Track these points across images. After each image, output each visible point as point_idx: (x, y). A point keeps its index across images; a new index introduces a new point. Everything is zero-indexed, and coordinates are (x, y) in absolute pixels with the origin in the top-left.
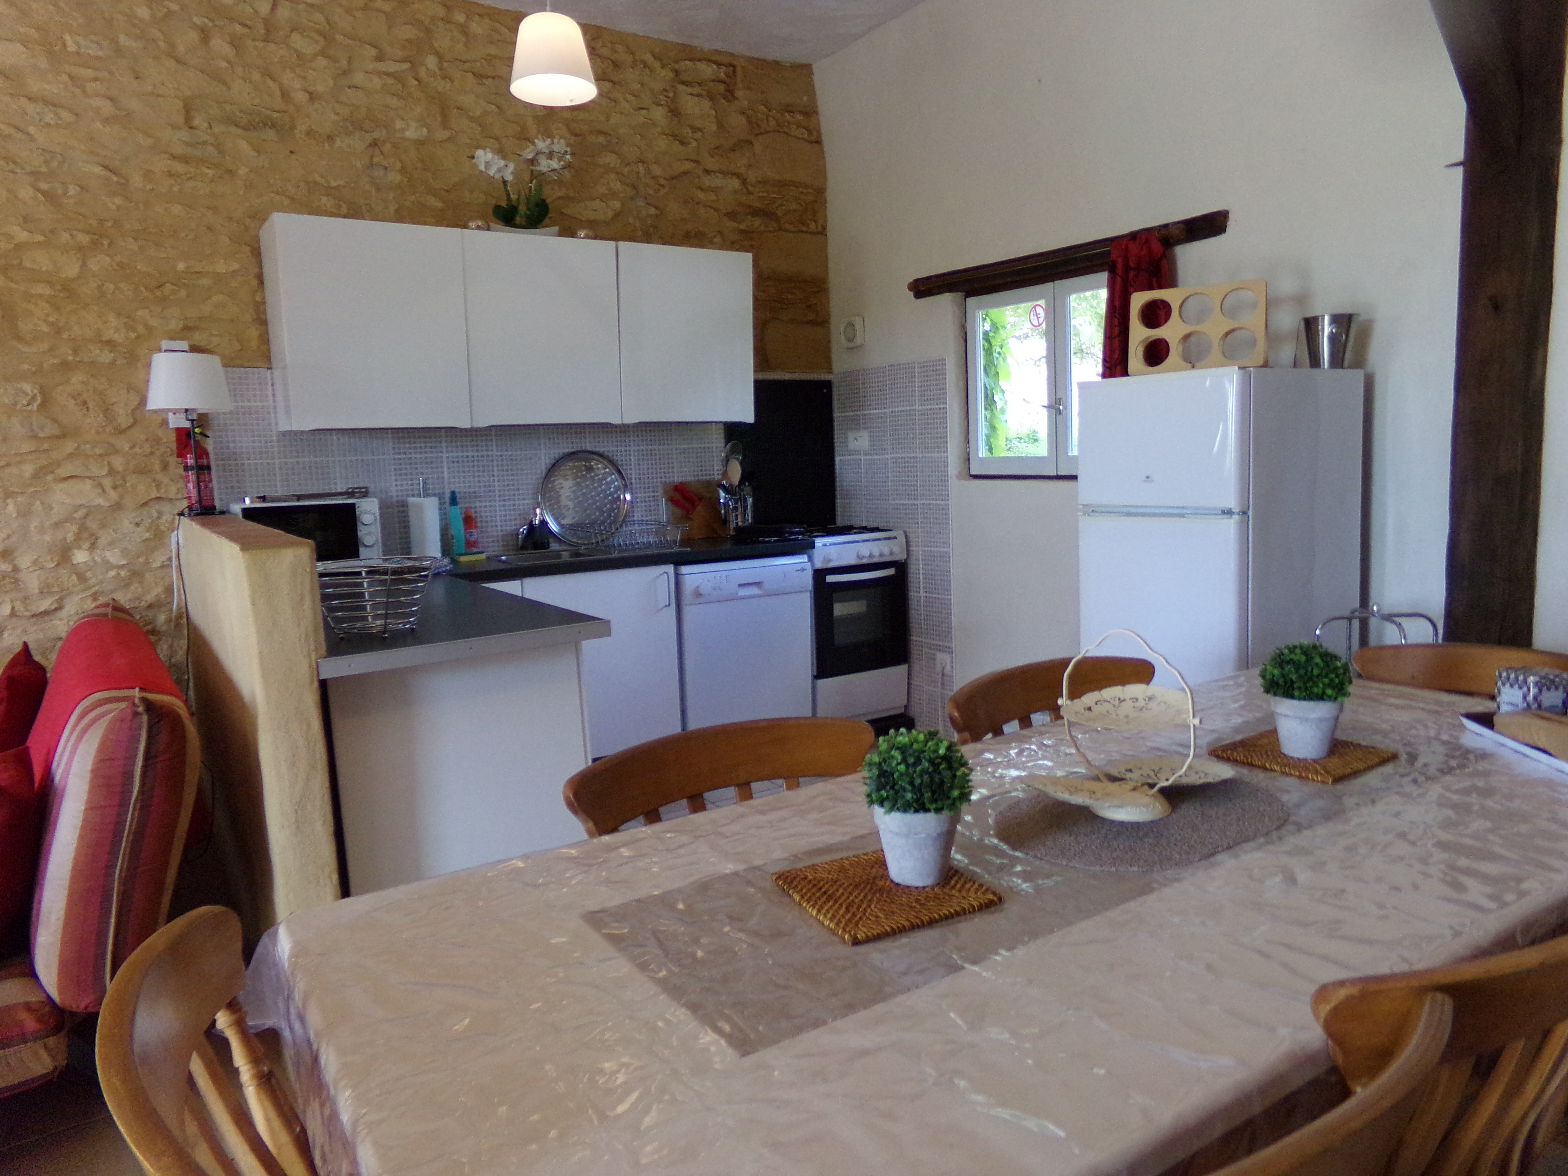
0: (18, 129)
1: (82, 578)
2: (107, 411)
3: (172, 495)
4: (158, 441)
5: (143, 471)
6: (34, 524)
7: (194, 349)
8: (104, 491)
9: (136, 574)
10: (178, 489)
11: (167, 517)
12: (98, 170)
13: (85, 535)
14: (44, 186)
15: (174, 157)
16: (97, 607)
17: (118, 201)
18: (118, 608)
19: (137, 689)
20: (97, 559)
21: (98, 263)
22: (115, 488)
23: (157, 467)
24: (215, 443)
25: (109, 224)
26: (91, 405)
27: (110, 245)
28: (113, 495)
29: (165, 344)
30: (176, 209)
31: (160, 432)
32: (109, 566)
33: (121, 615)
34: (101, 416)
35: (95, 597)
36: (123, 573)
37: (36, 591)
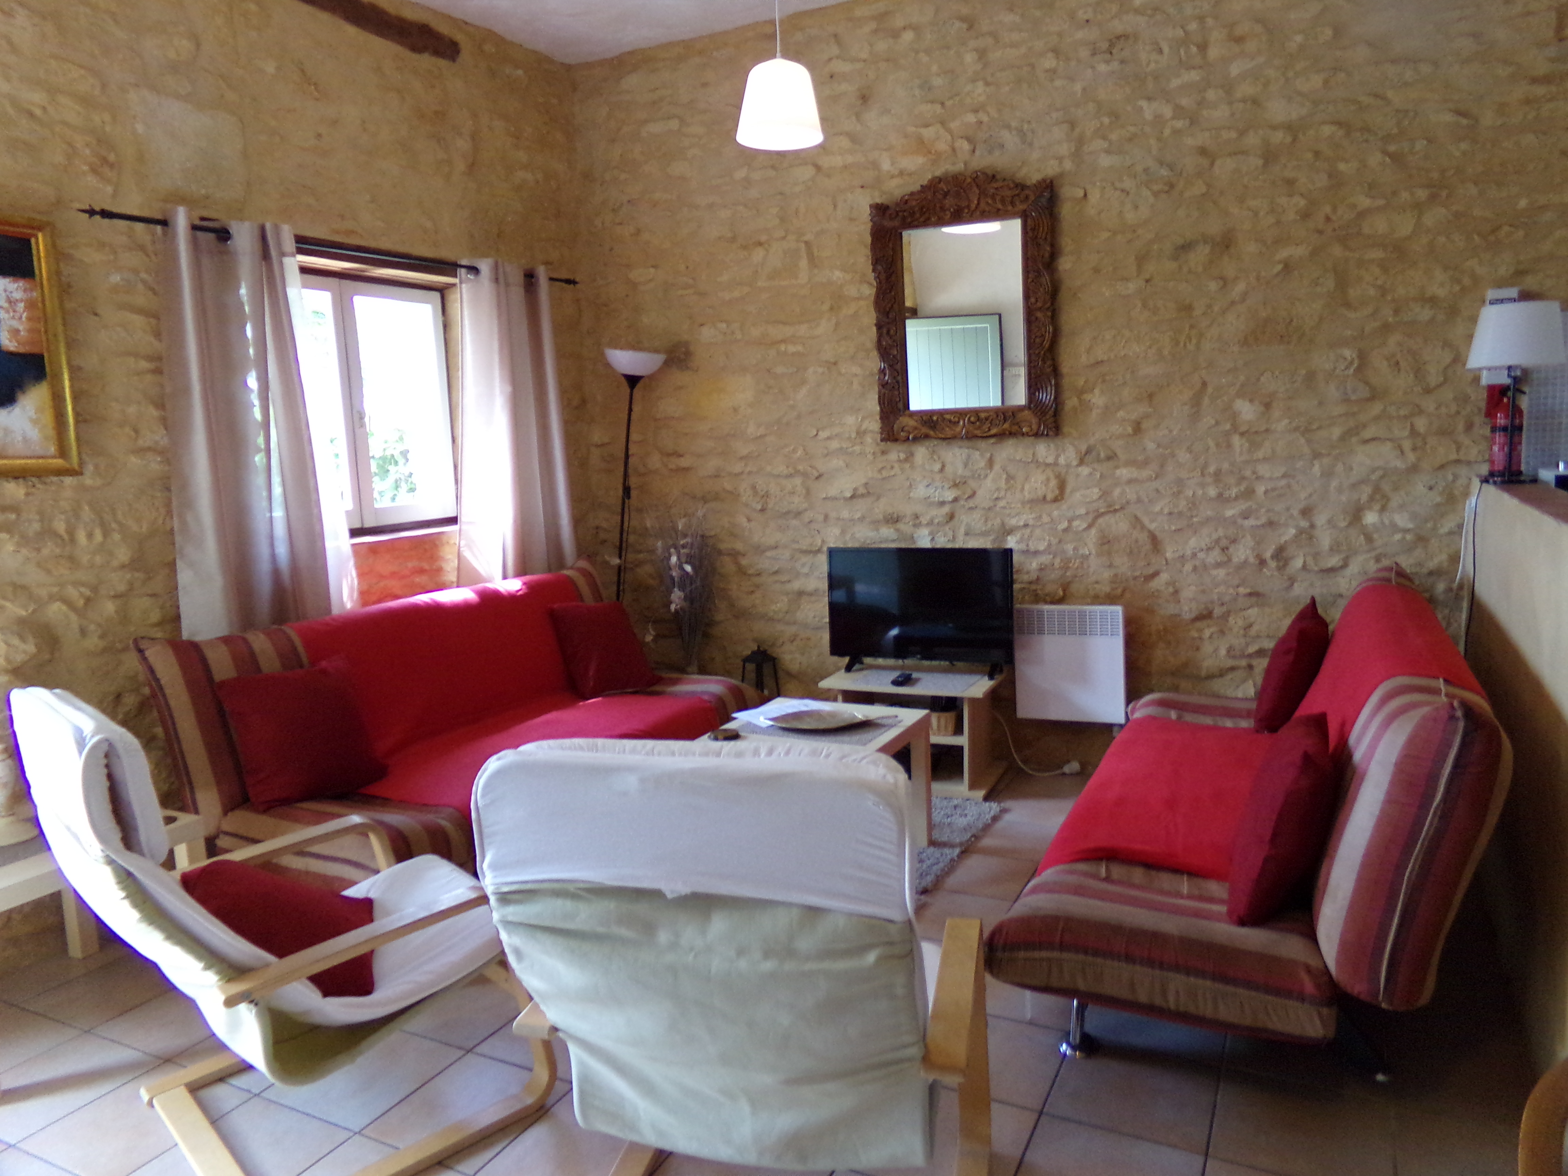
0: (1376, 96)
1: (1369, 539)
2: (1419, 372)
3: (1472, 458)
4: (1466, 399)
5: (1444, 432)
6: (1334, 484)
7: (1526, 296)
8: (1402, 452)
9: (1421, 540)
10: (1479, 452)
11: (1462, 481)
12: (1449, 118)
13: (1378, 497)
14: (1392, 148)
15: (1534, 80)
16: (1380, 570)
17: (1464, 146)
18: (1401, 573)
19: (1441, 680)
20: (1387, 522)
21: (1434, 216)
22: (1414, 449)
23: (1461, 427)
24: (1531, 399)
25: (1452, 172)
26: (1403, 364)
27: (1449, 196)
28: (1411, 457)
29: (1491, 294)
30: (1529, 139)
31: (1469, 390)
32: (1395, 529)
33: (1402, 581)
34: (1411, 375)
35: (1378, 559)
36: (1409, 537)
37: (1327, 548)
